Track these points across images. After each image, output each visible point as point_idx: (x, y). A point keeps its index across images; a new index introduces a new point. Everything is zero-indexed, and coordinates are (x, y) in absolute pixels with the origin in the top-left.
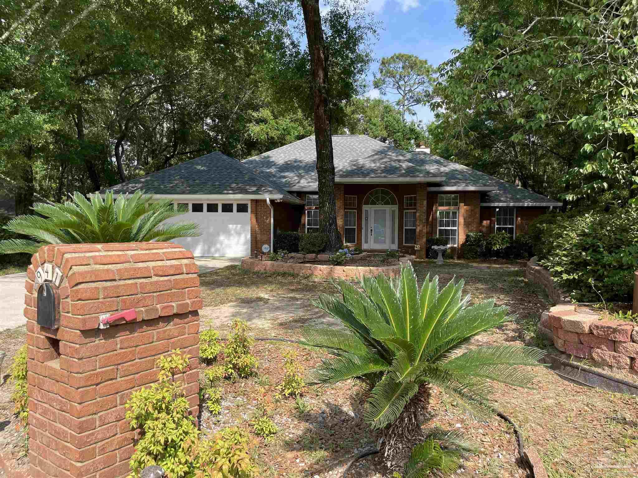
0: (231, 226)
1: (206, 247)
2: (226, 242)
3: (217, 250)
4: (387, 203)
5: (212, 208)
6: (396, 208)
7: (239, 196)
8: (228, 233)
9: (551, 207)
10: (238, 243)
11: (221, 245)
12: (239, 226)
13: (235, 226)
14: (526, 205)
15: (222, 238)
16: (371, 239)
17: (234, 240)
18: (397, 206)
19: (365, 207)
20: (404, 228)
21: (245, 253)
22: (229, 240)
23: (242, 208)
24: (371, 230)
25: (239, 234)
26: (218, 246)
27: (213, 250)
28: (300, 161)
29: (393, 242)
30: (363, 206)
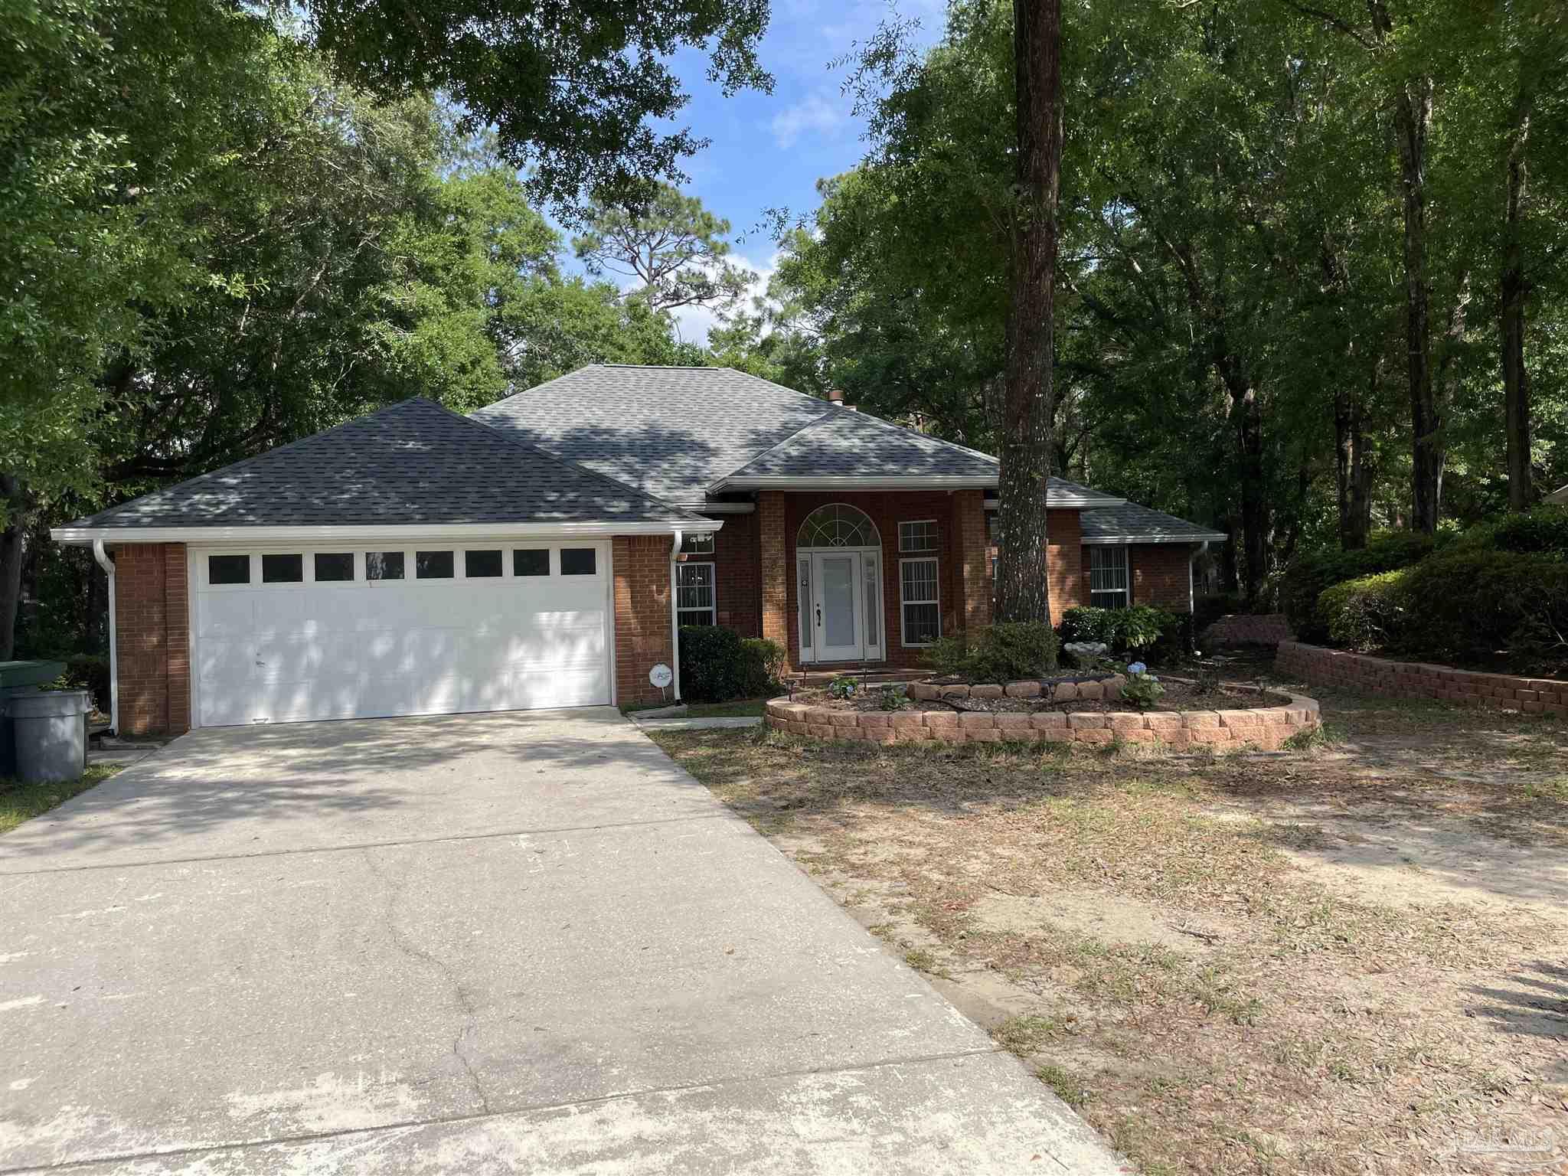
0: (544, 617)
1: (466, 686)
2: (530, 666)
3: (501, 693)
4: (855, 541)
5: (484, 564)
6: (875, 552)
7: (570, 528)
8: (535, 638)
9: (1206, 543)
10: (568, 663)
11: (516, 675)
12: (570, 616)
13: (557, 615)
14: (1157, 541)
15: (517, 653)
16: (819, 633)
17: (555, 658)
18: (880, 548)
19: (802, 554)
20: (903, 603)
21: (591, 693)
22: (538, 658)
23: (579, 562)
24: (819, 612)
25: (569, 638)
26: (506, 679)
27: (488, 692)
28: (609, 432)
29: (873, 641)
30: (798, 549)
